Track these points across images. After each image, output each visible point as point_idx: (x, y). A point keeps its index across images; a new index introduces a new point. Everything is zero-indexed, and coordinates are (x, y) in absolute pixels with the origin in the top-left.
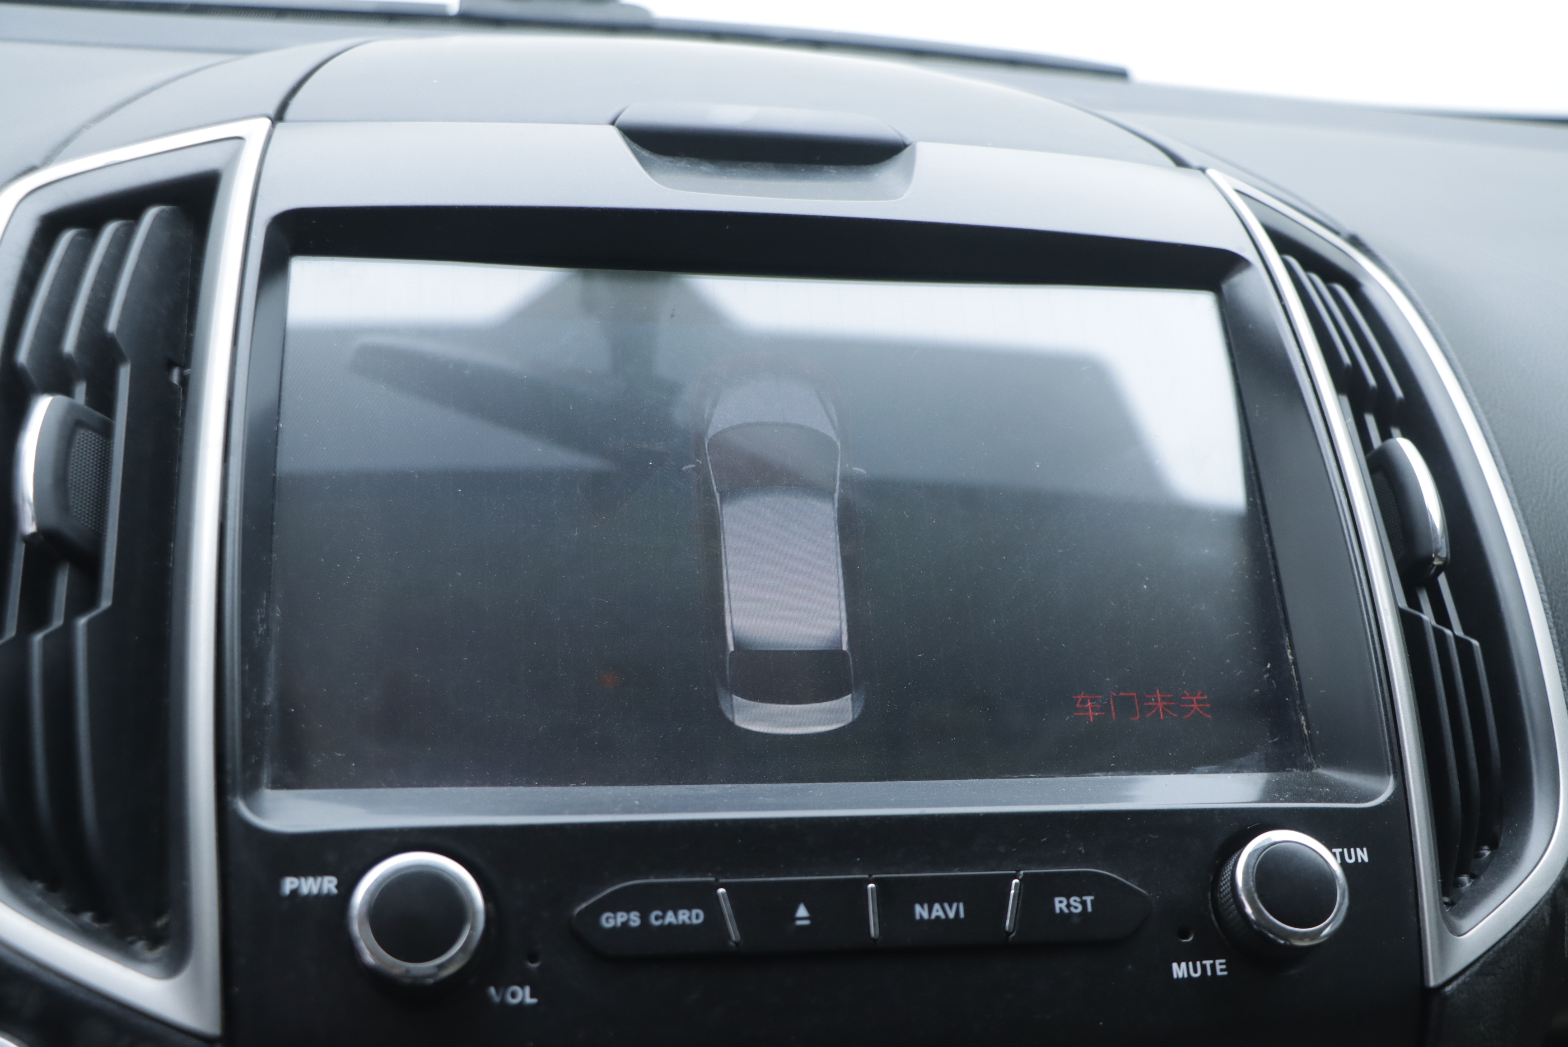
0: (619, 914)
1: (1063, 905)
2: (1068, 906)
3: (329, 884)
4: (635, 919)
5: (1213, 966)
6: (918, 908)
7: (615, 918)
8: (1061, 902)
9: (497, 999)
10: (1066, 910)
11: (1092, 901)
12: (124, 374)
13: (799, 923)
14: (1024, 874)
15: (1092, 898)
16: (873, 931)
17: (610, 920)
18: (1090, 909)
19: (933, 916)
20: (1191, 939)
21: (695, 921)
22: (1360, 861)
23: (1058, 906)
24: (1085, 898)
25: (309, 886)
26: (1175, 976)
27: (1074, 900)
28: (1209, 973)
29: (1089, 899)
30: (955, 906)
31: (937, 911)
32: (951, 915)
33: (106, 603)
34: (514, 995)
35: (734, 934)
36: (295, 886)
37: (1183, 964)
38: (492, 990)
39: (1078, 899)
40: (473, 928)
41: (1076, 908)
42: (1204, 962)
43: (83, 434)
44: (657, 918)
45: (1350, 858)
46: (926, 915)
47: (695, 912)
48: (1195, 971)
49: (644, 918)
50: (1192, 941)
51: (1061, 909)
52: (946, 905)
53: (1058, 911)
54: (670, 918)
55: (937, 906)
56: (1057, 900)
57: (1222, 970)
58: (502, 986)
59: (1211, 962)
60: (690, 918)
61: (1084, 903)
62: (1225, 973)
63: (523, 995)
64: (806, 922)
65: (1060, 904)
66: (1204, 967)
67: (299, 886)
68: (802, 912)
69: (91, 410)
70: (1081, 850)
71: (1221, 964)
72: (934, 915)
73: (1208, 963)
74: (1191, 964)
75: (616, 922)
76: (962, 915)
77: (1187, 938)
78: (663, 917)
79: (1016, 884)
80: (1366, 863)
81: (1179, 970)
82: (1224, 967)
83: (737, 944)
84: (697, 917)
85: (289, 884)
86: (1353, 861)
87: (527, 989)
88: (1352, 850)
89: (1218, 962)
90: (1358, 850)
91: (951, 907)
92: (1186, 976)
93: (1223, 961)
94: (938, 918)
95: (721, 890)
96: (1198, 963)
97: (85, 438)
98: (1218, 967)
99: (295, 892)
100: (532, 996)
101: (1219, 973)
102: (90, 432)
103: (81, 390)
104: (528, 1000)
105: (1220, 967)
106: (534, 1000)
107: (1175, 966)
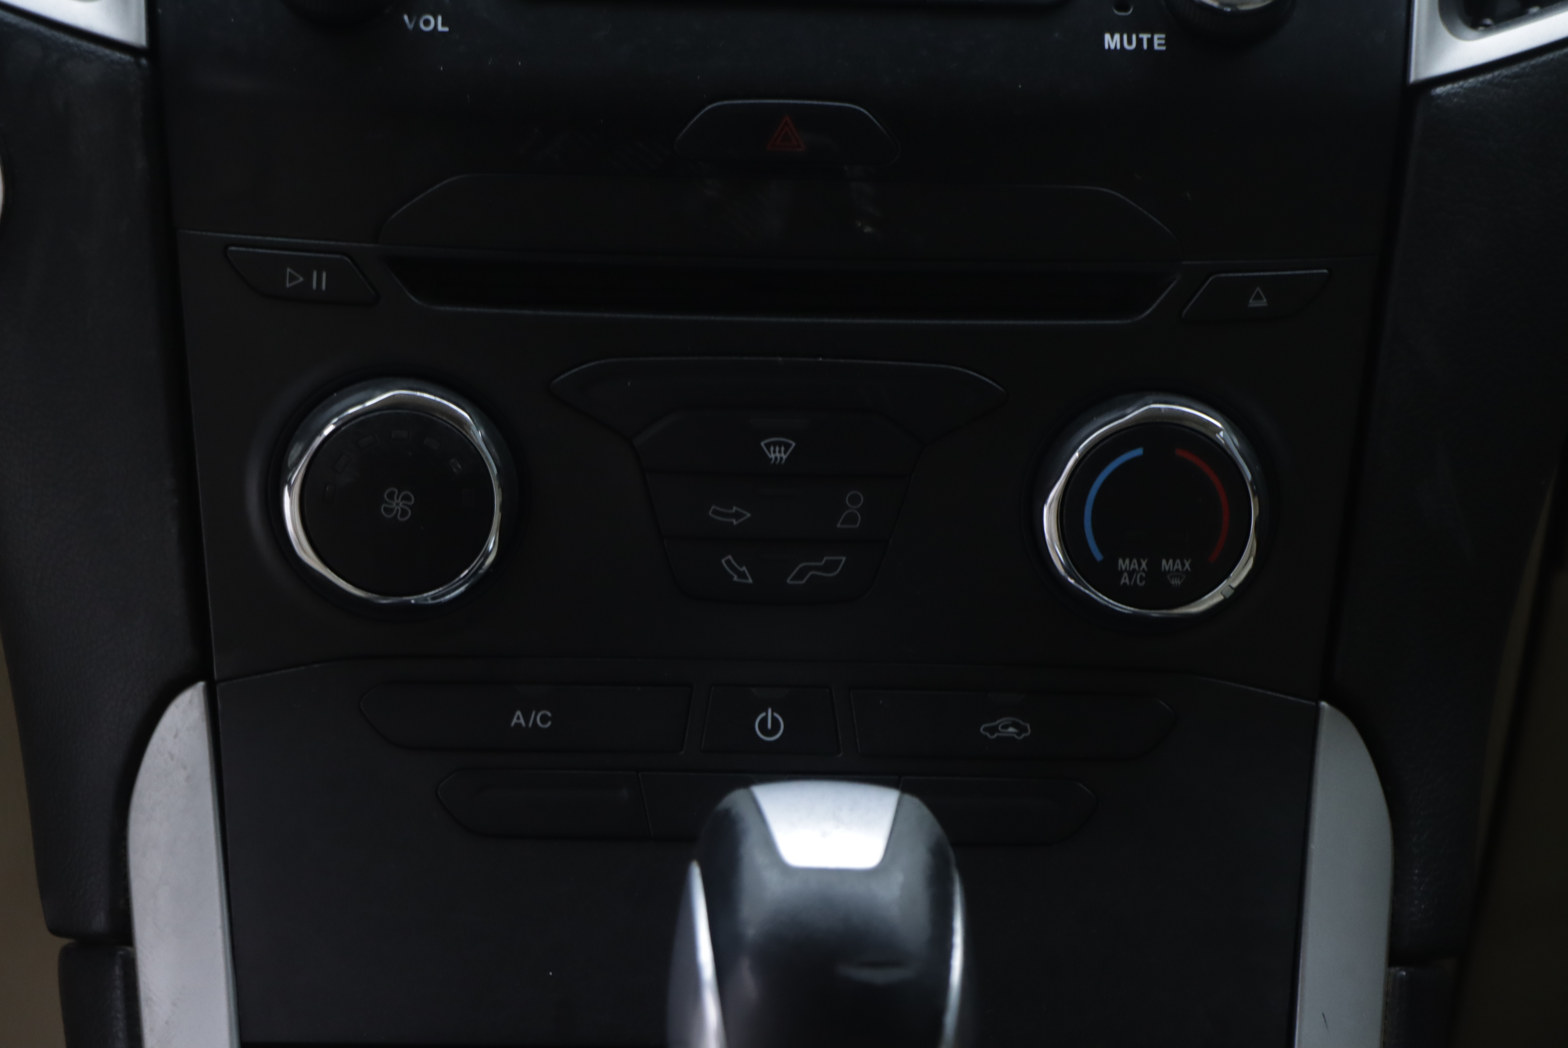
5: (1150, 41)
9: (410, 26)
20: (1130, 12)
26: (1107, 47)
28: (1145, 46)
34: (427, 23)
37: (1117, 37)
38: (406, 18)
42: (1141, 36)
48: (1130, 42)
50: (1132, 13)
57: (1159, 45)
58: (415, 15)
59: (1149, 36)
62: (1164, 48)
63: (436, 24)
66: (1140, 41)
71: (1159, 39)
73: (1145, 37)
74: (1125, 37)
77: (1127, 11)
81: (1111, 41)
82: (1163, 42)
87: (440, 18)
89: (1156, 37)
92: (1118, 47)
93: (1163, 36)
96: (1134, 37)
98: (1156, 42)
100: (443, 25)
101: (1156, 47)
104: (440, 28)
105: (1159, 41)
106: (446, 29)
107: (1107, 37)
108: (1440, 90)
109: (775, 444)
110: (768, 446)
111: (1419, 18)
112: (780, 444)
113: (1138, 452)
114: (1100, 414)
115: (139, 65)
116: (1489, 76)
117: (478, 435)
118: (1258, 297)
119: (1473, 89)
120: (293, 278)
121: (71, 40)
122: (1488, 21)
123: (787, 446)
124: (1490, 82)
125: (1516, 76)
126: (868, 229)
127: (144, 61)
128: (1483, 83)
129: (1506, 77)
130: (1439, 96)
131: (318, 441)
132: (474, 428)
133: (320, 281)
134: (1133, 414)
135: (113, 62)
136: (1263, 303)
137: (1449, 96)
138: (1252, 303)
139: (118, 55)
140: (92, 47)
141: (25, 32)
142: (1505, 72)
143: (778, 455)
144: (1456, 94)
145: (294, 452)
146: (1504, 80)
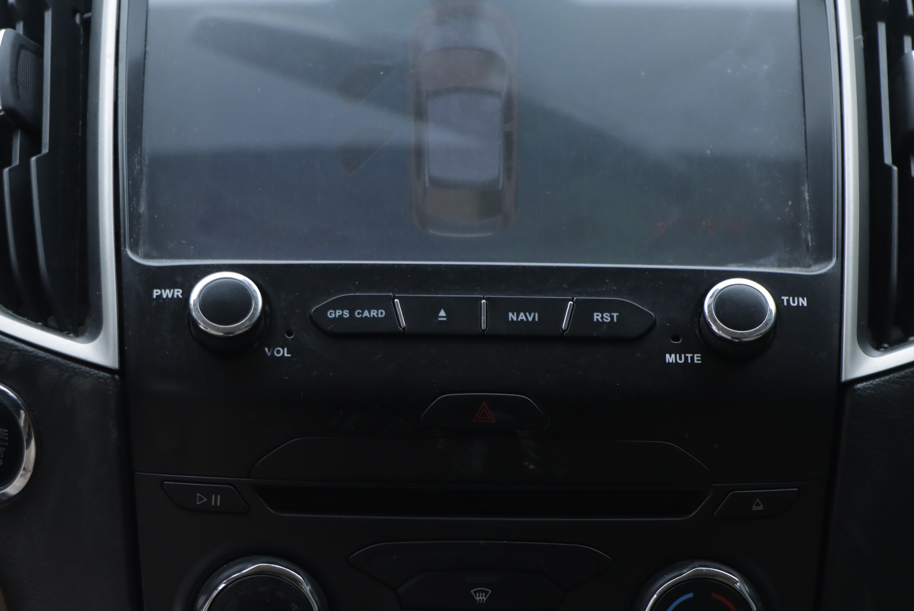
0: (337, 311)
1: (599, 318)
2: (602, 318)
3: (178, 293)
4: (346, 314)
5: (692, 358)
6: (510, 314)
7: (335, 313)
8: (597, 315)
9: (269, 354)
10: (600, 320)
11: (617, 316)
12: (48, 16)
13: (440, 319)
14: (576, 299)
15: (618, 314)
16: (484, 326)
17: (332, 314)
18: (615, 320)
19: (519, 320)
20: (680, 342)
21: (380, 316)
22: (801, 305)
23: (595, 317)
24: (613, 314)
25: (167, 293)
26: (667, 361)
27: (606, 315)
28: (689, 361)
29: (615, 315)
30: (533, 314)
31: (522, 317)
32: (530, 319)
33: (45, 150)
34: (278, 352)
35: (403, 323)
36: (159, 294)
37: (673, 356)
38: (266, 349)
39: (609, 315)
40: (256, 309)
41: (607, 319)
42: (687, 355)
43: (24, 53)
44: (359, 314)
45: (794, 302)
46: (515, 319)
47: (380, 311)
48: (681, 359)
49: (352, 313)
50: (682, 342)
51: (597, 319)
52: (528, 314)
53: (595, 320)
54: (366, 313)
55: (522, 314)
56: (595, 314)
57: (697, 360)
58: (272, 347)
59: (692, 355)
60: (377, 314)
61: (612, 317)
62: (700, 362)
63: (284, 352)
64: (445, 319)
65: (597, 316)
66: (686, 358)
67: (161, 294)
68: (442, 313)
69: (27, 39)
70: (615, 289)
71: (697, 357)
72: (520, 318)
73: (689, 356)
74: (678, 355)
75: (335, 315)
76: (537, 319)
77: (678, 341)
78: (362, 313)
79: (571, 304)
80: (805, 307)
81: (670, 358)
82: (700, 358)
83: (404, 329)
84: (382, 313)
85: (156, 293)
86: (796, 304)
87: (286, 349)
88: (796, 299)
89: (695, 355)
90: (801, 299)
91: (530, 316)
92: (674, 361)
93: (700, 355)
94: (522, 320)
95: (396, 300)
96: (683, 355)
97: (26, 56)
98: (696, 358)
99: (160, 297)
100: (288, 353)
101: (696, 362)
102: (28, 52)
103: (20, 27)
104: (286, 355)
105: (697, 358)
106: (290, 355)
107: (668, 356)
108: (859, 386)
109: (479, 591)
110: (475, 592)
111: (846, 344)
112: (482, 591)
113: (691, 595)
114: (668, 573)
115: (114, 379)
116: (887, 377)
117: (307, 588)
118: (758, 505)
119: (878, 385)
120: (201, 499)
121: (76, 366)
122: (886, 345)
123: (487, 593)
124: (888, 381)
125: (903, 377)
126: (532, 467)
127: (117, 377)
128: (883, 381)
129: (897, 378)
130: (859, 389)
131: (215, 593)
132: (304, 584)
133: (216, 500)
134: (687, 573)
135: (99, 378)
136: (761, 508)
137: (864, 388)
138: (755, 508)
139: (102, 374)
140: (88, 369)
141: (49, 361)
142: (896, 375)
143: (481, 598)
144: (868, 388)
145: (201, 601)
146: (896, 379)
